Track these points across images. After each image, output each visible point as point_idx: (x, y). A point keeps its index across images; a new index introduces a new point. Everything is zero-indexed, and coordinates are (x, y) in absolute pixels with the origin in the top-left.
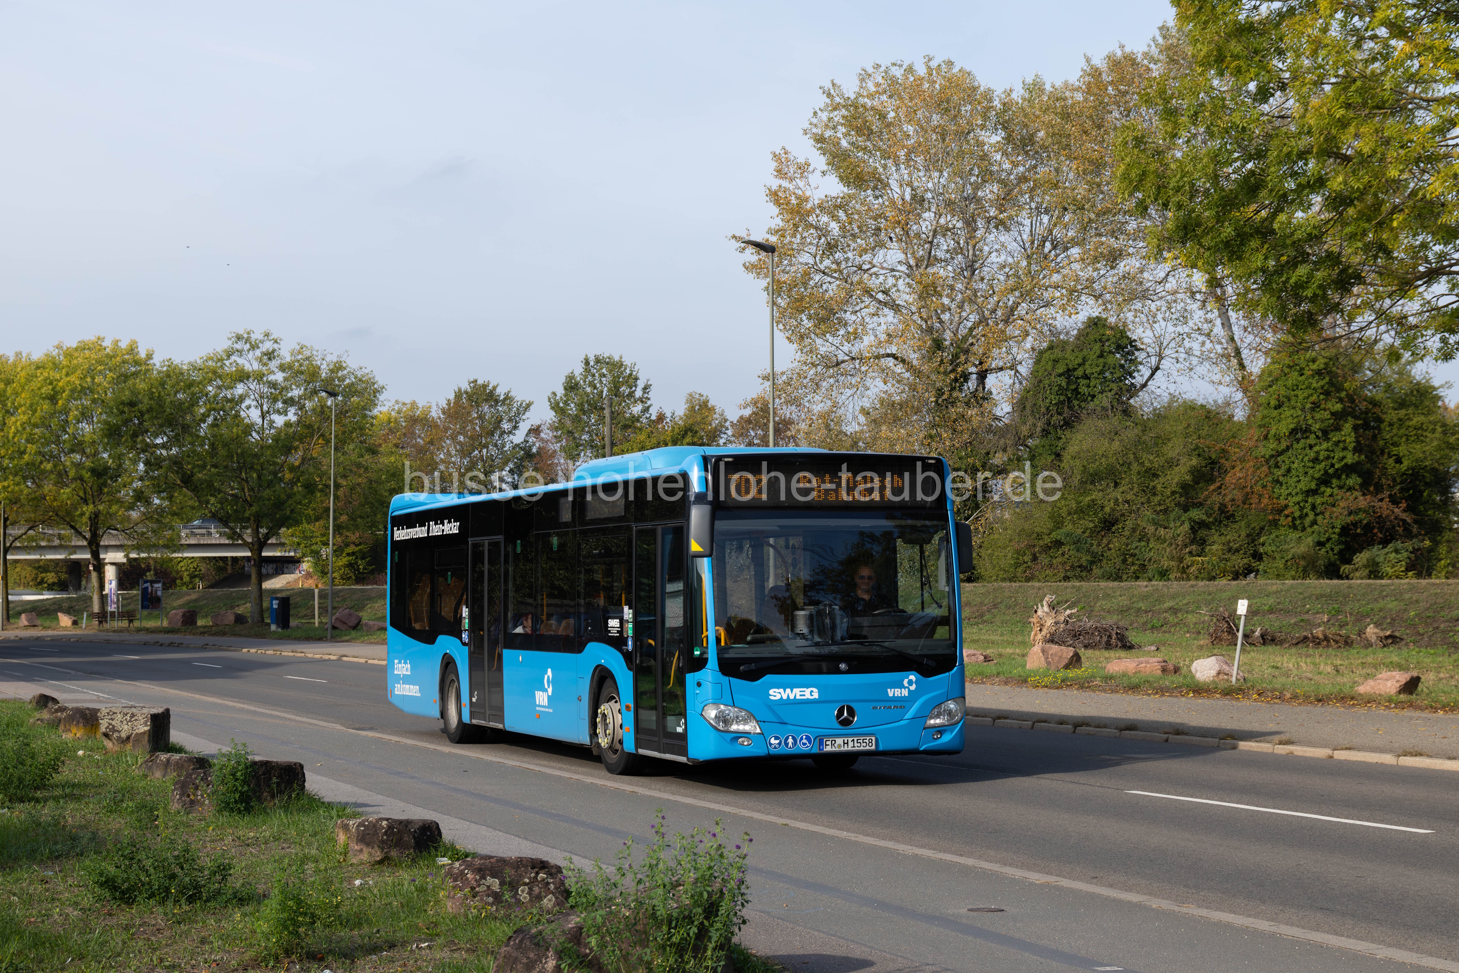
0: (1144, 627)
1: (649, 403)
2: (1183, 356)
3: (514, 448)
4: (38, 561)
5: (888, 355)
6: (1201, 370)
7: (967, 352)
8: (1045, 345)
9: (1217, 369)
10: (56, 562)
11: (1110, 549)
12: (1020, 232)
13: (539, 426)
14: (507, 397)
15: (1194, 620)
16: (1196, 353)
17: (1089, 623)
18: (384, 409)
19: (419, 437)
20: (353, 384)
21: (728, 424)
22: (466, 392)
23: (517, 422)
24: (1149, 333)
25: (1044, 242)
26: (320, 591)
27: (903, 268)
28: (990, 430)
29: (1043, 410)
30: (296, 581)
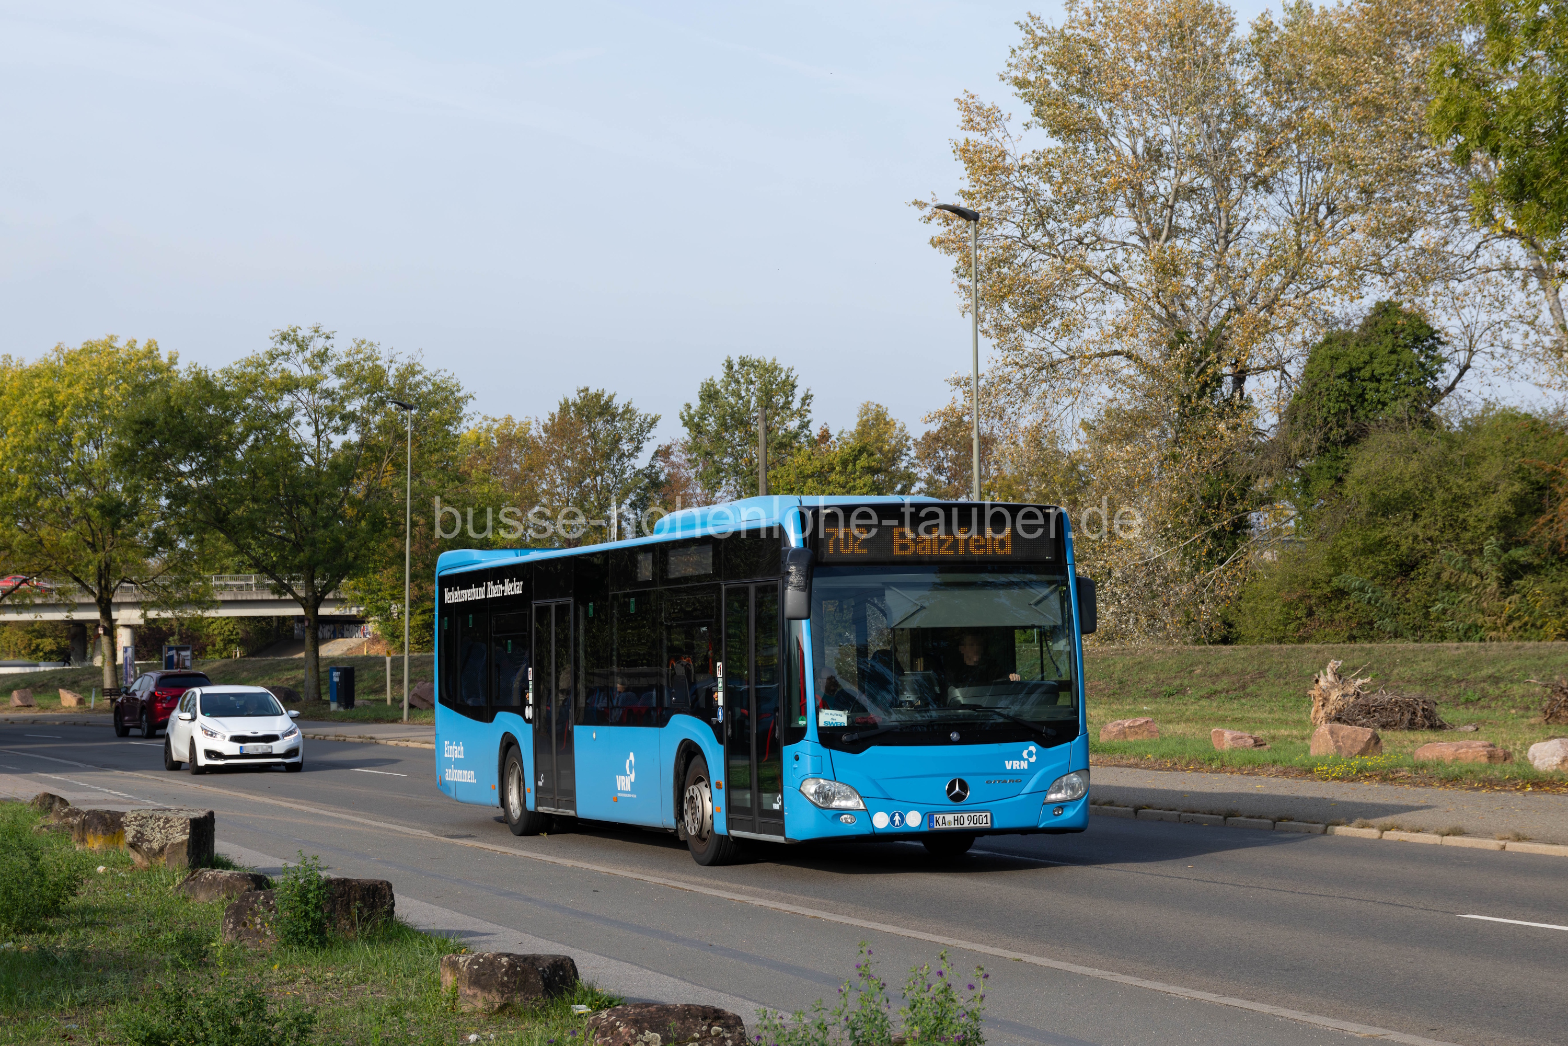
0: (1455, 702)
1: (809, 416)
2: (1500, 350)
3: (636, 475)
4: (31, 623)
5: (1117, 353)
6: (1525, 368)
7: (1220, 347)
8: (1320, 338)
9: (1543, 368)
10: (54, 624)
11: (1408, 600)
12: (1286, 193)
13: (669, 447)
14: (628, 410)
15: (1521, 691)
16: (1515, 347)
17: (1385, 696)
18: (471, 425)
19: (516, 461)
20: (430, 392)
21: (910, 442)
22: (575, 404)
23: (640, 442)
24: (1455, 321)
25: (1319, 205)
26: (392, 661)
27: (1134, 240)
28: (1250, 448)
29: (1319, 422)
30: (360, 646)
